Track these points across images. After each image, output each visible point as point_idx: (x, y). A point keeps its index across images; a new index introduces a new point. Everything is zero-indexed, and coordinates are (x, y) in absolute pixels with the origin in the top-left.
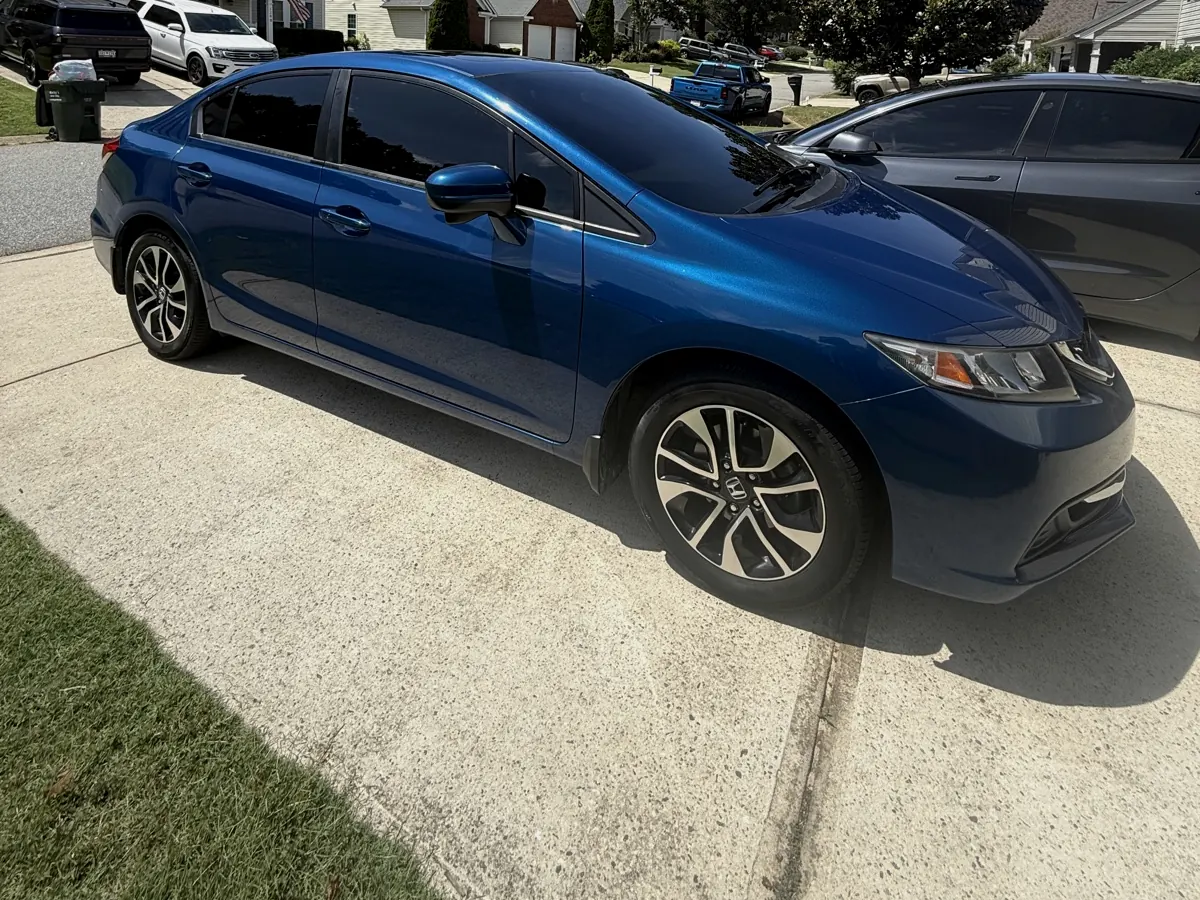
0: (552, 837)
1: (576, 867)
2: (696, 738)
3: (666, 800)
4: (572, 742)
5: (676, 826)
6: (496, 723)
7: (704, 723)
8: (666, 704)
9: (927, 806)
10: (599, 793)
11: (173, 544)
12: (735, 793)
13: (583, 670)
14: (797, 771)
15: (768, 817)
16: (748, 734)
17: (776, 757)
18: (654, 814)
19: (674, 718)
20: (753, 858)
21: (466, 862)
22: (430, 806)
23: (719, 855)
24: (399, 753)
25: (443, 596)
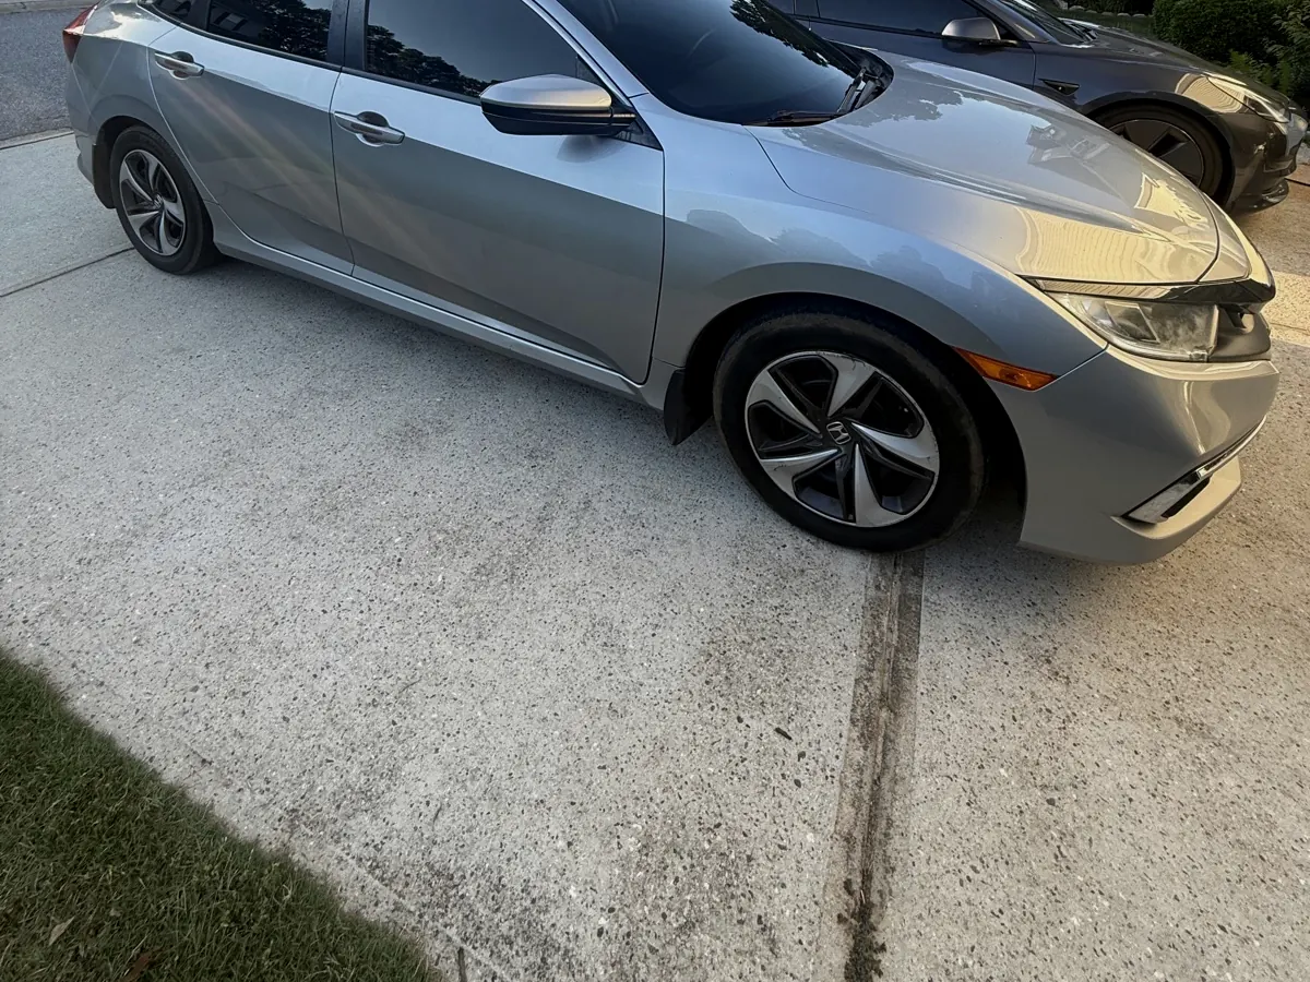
0: (589, 893)
1: (621, 926)
2: (746, 745)
3: (718, 826)
4: (604, 767)
5: (733, 857)
6: (512, 756)
7: (754, 724)
8: (710, 706)
9: (1003, 793)
10: (640, 828)
11: (80, 561)
12: (795, 807)
13: (610, 675)
14: (861, 770)
15: (835, 831)
16: (805, 733)
17: (837, 757)
18: (707, 846)
19: (720, 722)
20: (822, 884)
21: (487, 940)
22: (438, 874)
23: (783, 886)
24: (394, 808)
25: (436, 597)
